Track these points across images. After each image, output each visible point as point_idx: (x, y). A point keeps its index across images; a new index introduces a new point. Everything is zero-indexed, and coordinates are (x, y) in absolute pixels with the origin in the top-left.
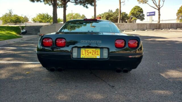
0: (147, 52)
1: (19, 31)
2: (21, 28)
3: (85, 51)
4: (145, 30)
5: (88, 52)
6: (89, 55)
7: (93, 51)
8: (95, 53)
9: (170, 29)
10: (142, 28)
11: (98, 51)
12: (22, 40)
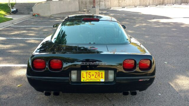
0: (152, 43)
1: (8, 9)
2: (10, 6)
3: (87, 73)
4: (148, 6)
5: (90, 74)
6: (90, 78)
7: (97, 73)
8: (98, 75)
9: (174, 5)
10: (144, 3)
11: (102, 73)
12: (13, 23)
